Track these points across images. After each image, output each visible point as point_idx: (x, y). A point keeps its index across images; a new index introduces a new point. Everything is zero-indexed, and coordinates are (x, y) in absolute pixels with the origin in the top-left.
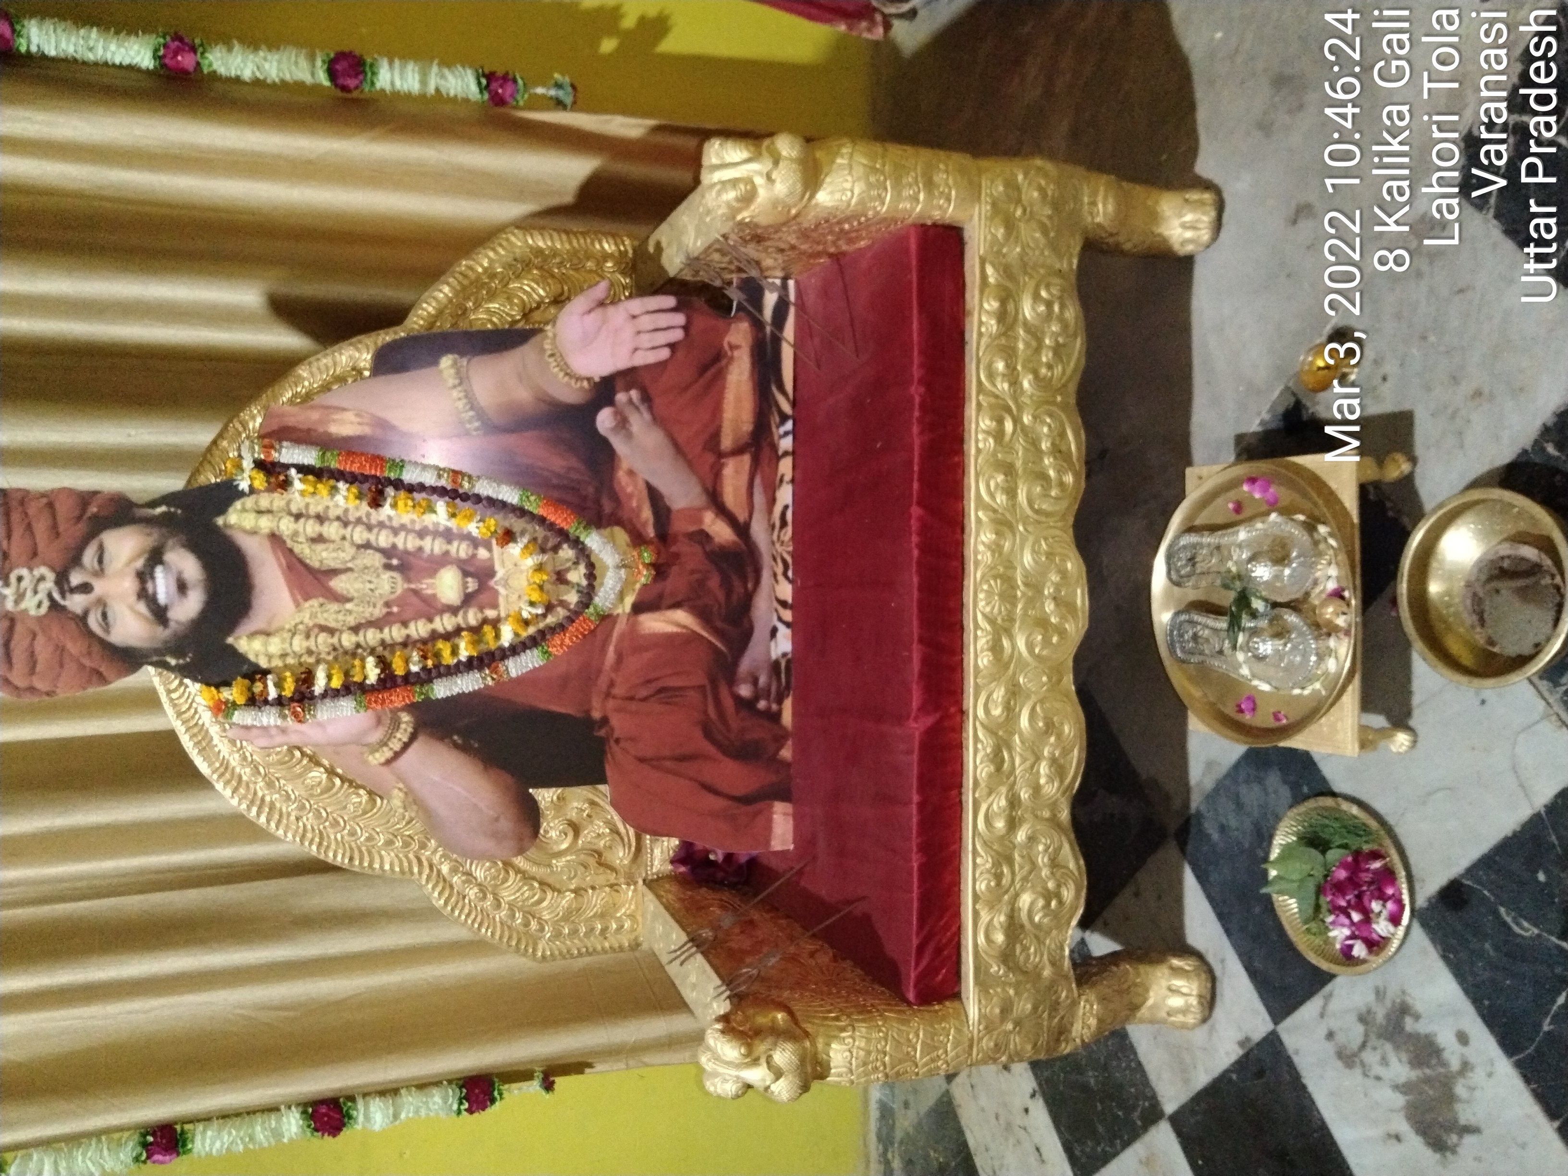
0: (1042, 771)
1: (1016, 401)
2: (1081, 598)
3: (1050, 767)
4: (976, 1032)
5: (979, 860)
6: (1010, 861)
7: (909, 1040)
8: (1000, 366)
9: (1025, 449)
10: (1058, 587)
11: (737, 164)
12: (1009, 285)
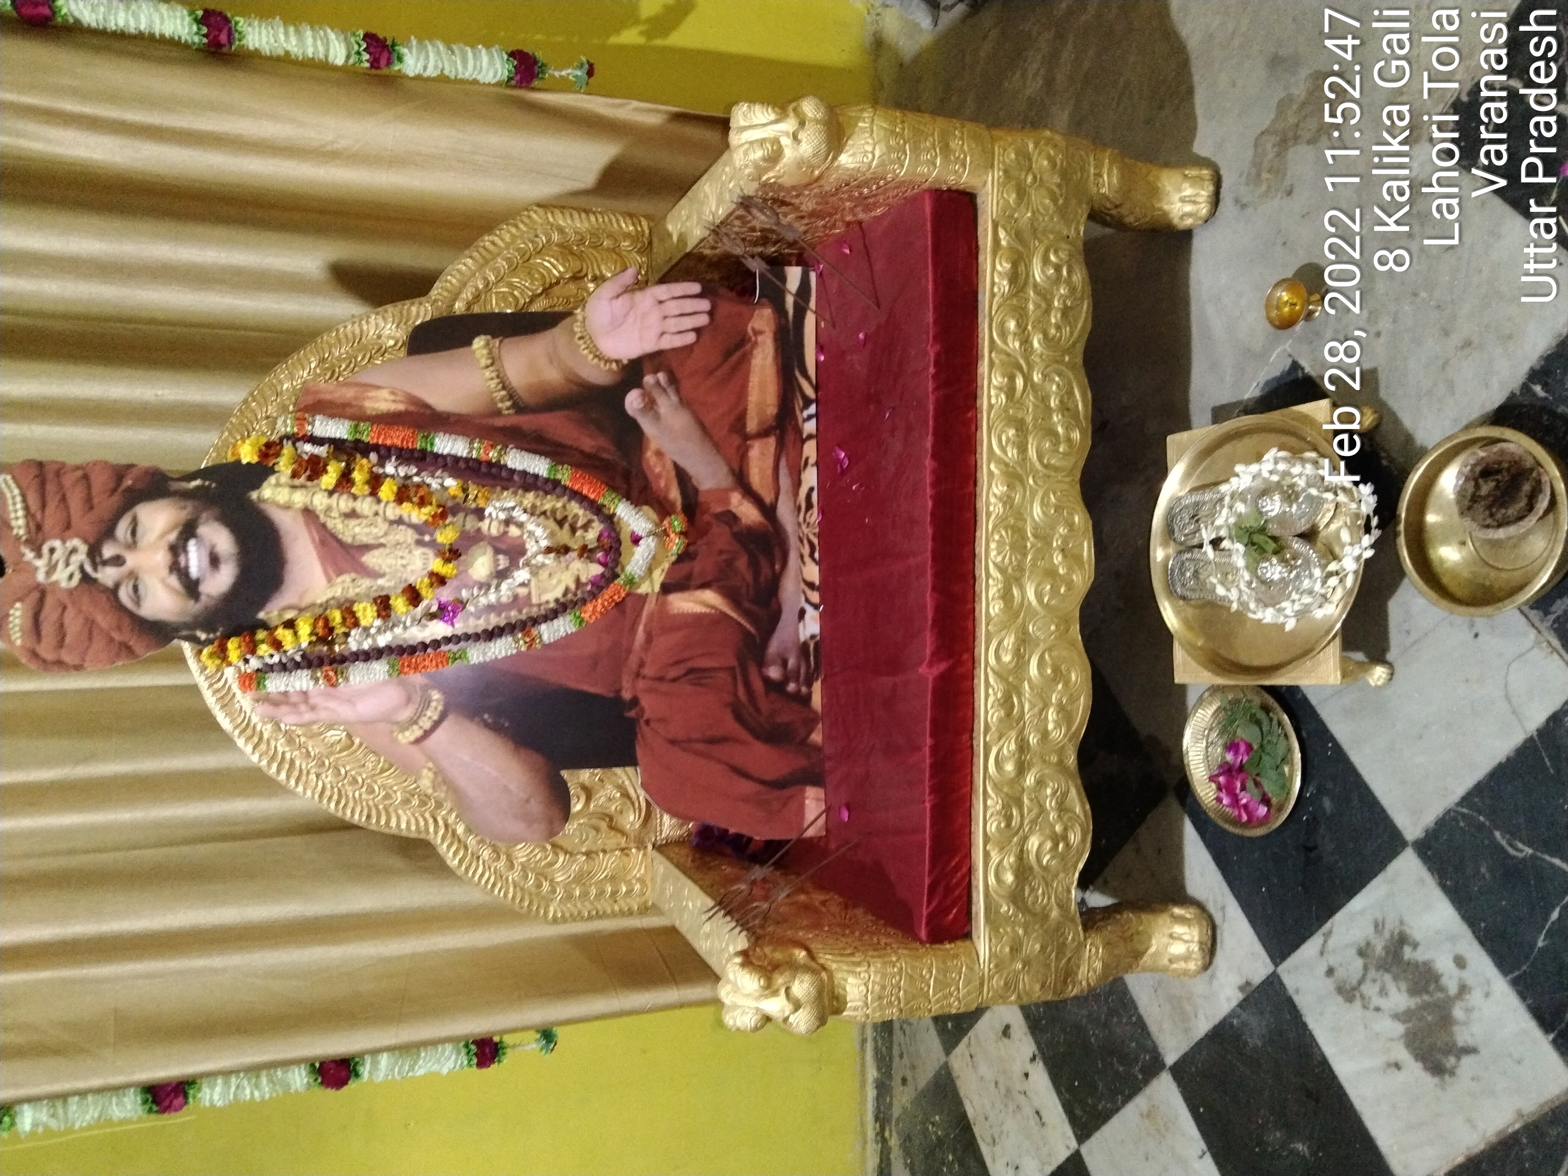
0: (1050, 718)
1: (1027, 360)
2: (1087, 550)
3: (1058, 713)
4: (986, 970)
5: (989, 802)
6: (1020, 804)
7: (923, 976)
8: (1012, 325)
9: (1035, 406)
10: (1065, 539)
11: (764, 125)
12: (1020, 248)
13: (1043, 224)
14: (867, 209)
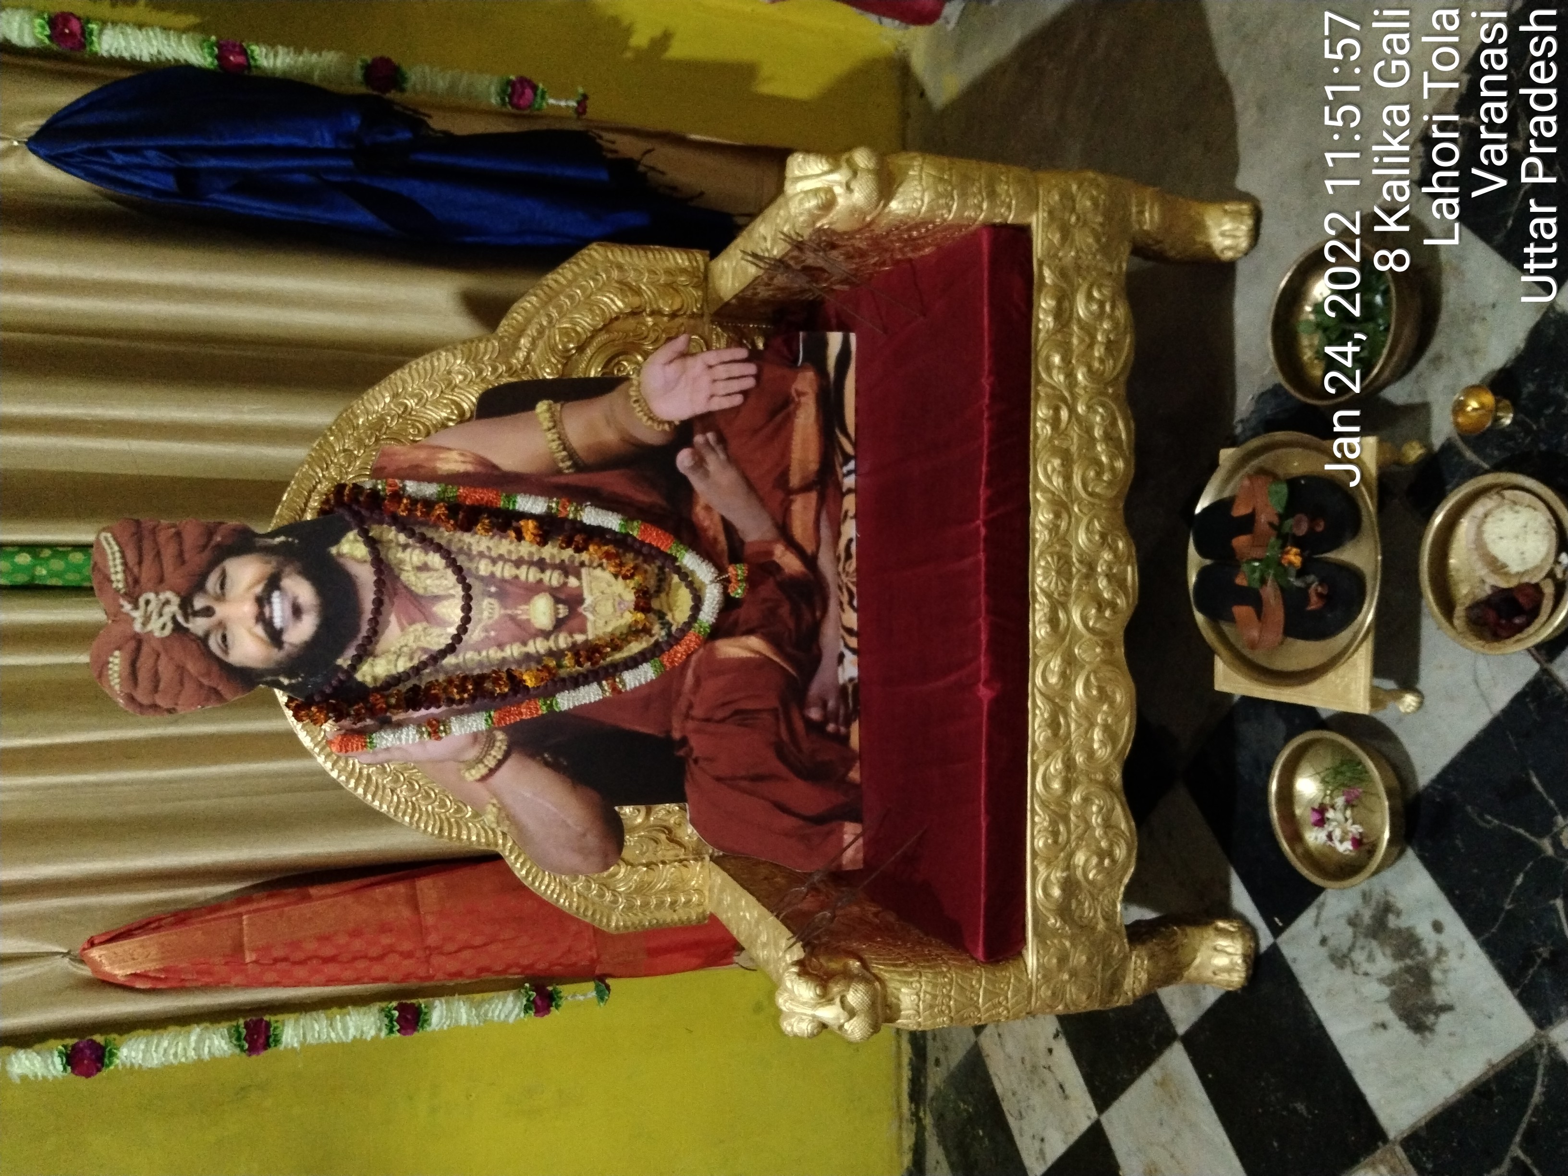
0: (1096, 737)
1: (1071, 391)
2: (1131, 574)
3: (1103, 733)
4: (1034, 980)
5: (1037, 819)
6: (1066, 821)
7: (972, 986)
8: (1057, 359)
9: (1080, 437)
10: (1110, 566)
11: (818, 176)
12: (1064, 285)
13: (1086, 263)
14: (916, 249)
